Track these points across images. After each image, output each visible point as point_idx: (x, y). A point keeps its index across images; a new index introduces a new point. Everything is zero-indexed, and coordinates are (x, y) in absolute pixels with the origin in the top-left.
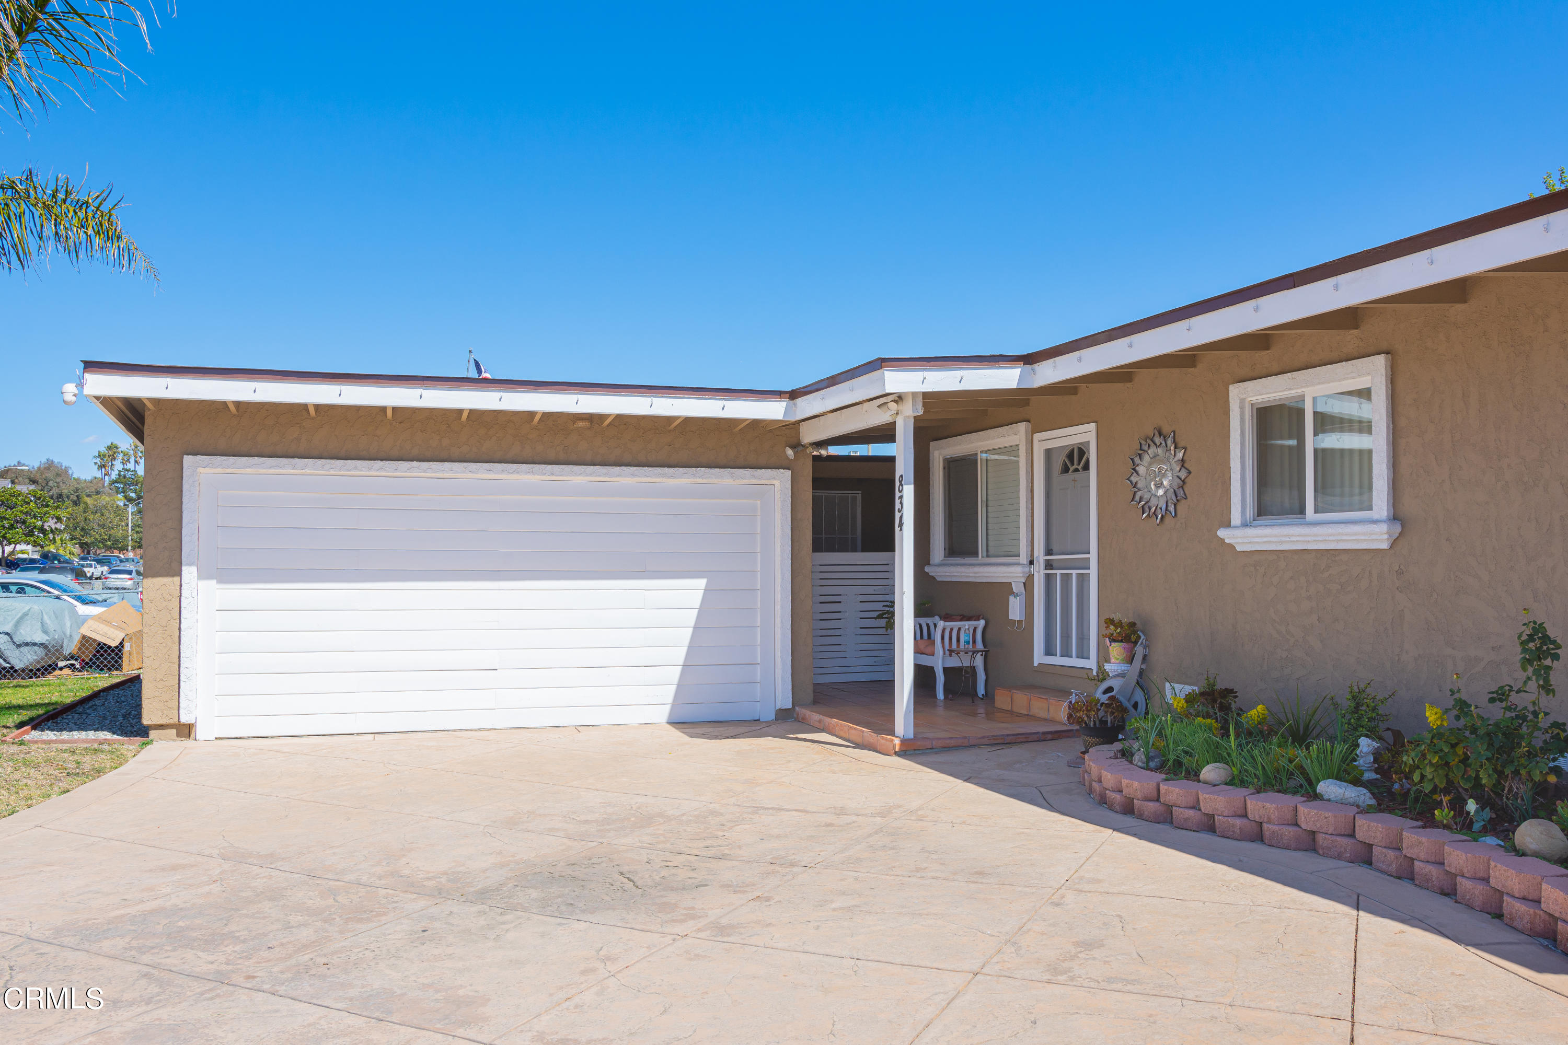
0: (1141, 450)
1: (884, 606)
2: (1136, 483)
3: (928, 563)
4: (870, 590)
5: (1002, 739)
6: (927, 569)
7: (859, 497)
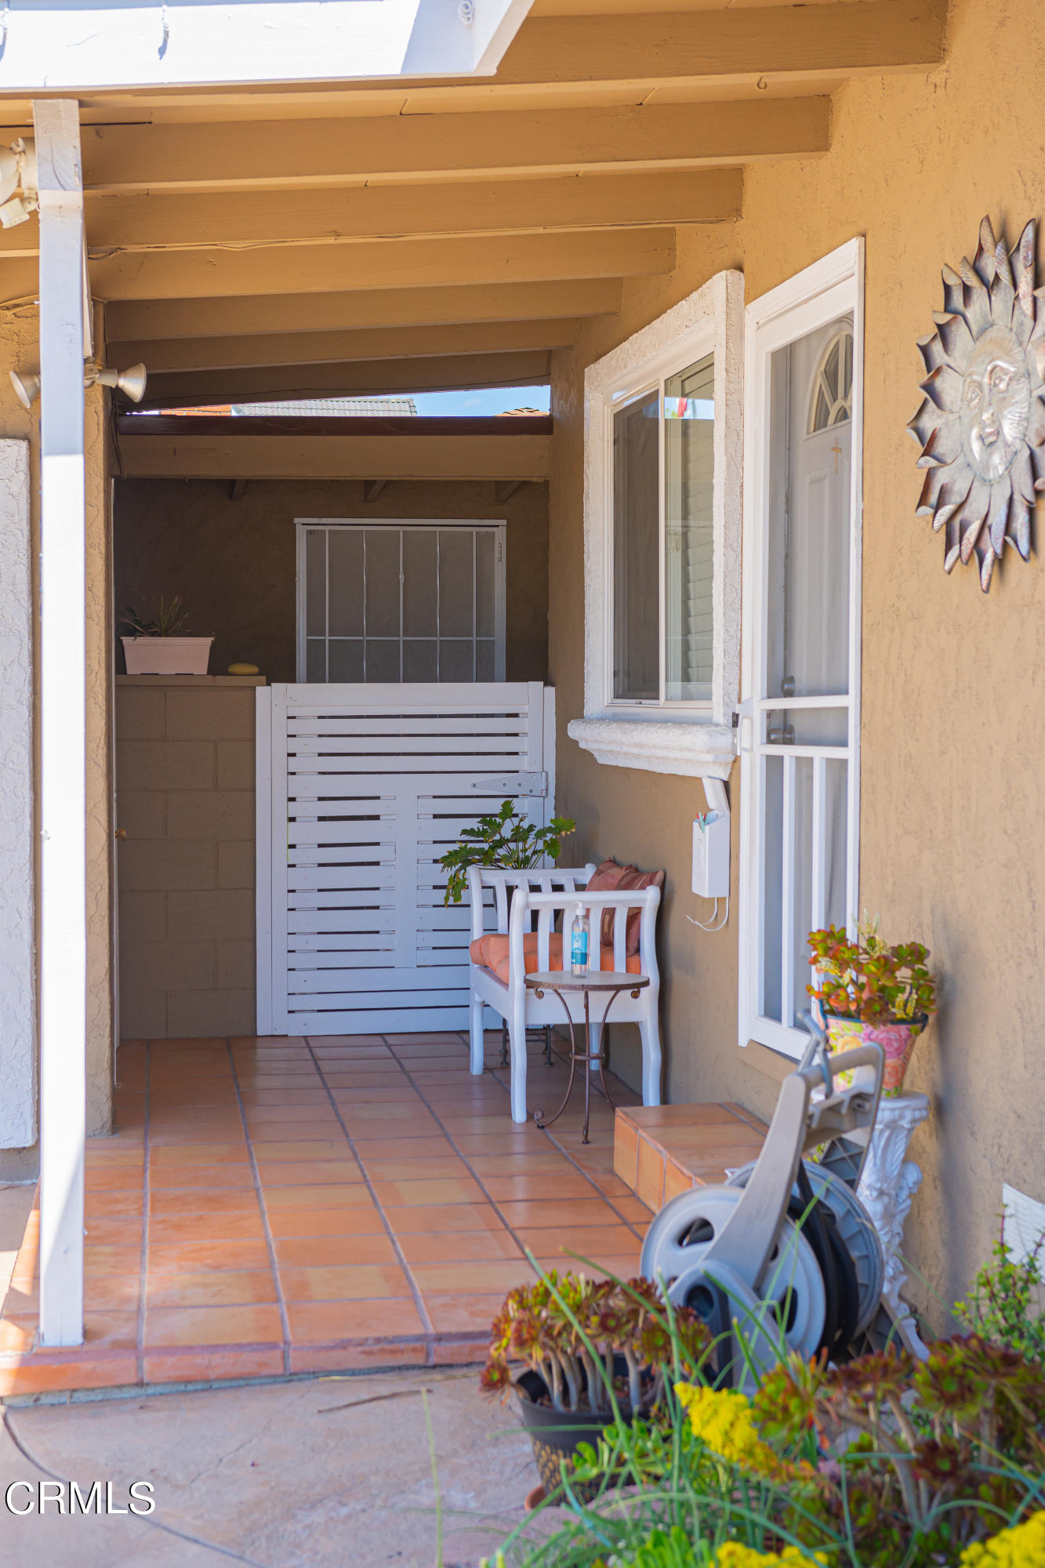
0: (947, 310)
1: (464, 832)
2: (934, 437)
3: (580, 715)
4: (462, 785)
5: (414, 1350)
6: (575, 730)
7: (500, 535)
